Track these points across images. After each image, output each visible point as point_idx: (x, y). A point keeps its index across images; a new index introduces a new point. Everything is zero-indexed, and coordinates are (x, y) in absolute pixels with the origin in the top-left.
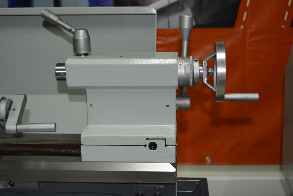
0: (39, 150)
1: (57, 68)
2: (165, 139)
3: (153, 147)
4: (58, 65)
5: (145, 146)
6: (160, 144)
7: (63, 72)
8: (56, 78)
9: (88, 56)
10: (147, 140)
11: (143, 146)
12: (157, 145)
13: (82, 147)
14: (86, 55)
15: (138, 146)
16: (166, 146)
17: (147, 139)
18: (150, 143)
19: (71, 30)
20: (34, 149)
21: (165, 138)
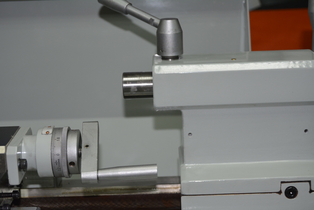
0: (98, 205)
1: (125, 79)
2: (310, 182)
3: (291, 193)
4: (126, 75)
5: (280, 193)
6: (302, 189)
7: (135, 86)
8: (124, 94)
9: (179, 60)
10: (283, 184)
11: (275, 194)
12: (298, 190)
13: (182, 198)
14: (176, 58)
15: (269, 194)
16: (311, 191)
17: (282, 182)
18: (287, 189)
19: (153, 20)
20: (90, 204)
21: (310, 180)
